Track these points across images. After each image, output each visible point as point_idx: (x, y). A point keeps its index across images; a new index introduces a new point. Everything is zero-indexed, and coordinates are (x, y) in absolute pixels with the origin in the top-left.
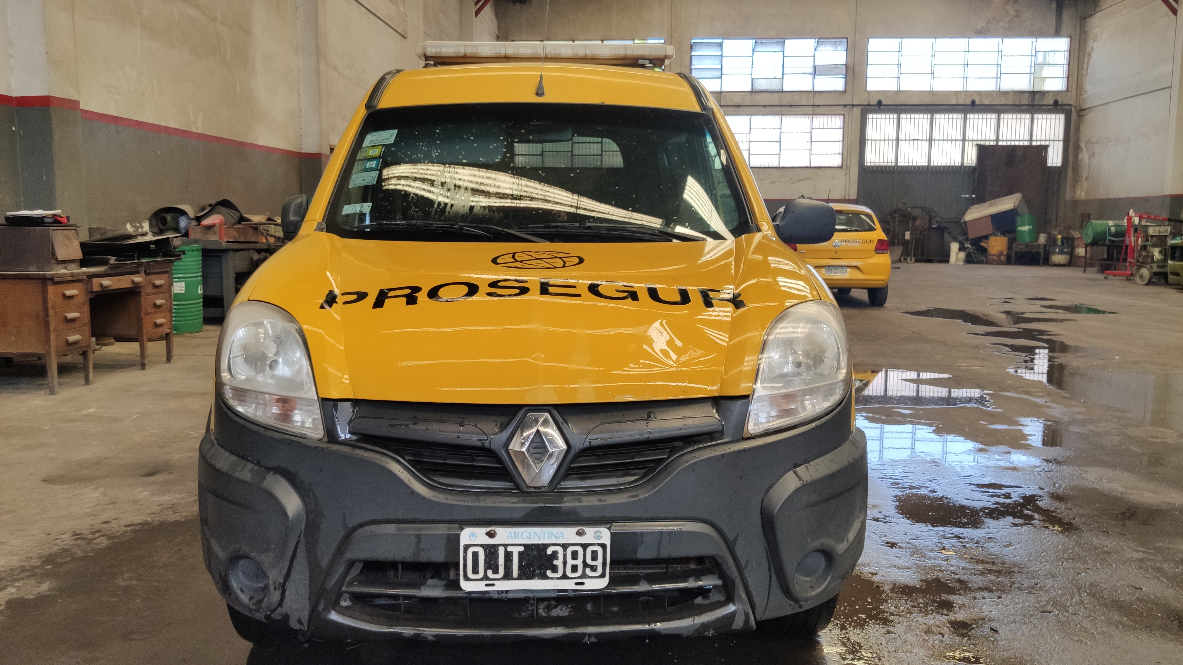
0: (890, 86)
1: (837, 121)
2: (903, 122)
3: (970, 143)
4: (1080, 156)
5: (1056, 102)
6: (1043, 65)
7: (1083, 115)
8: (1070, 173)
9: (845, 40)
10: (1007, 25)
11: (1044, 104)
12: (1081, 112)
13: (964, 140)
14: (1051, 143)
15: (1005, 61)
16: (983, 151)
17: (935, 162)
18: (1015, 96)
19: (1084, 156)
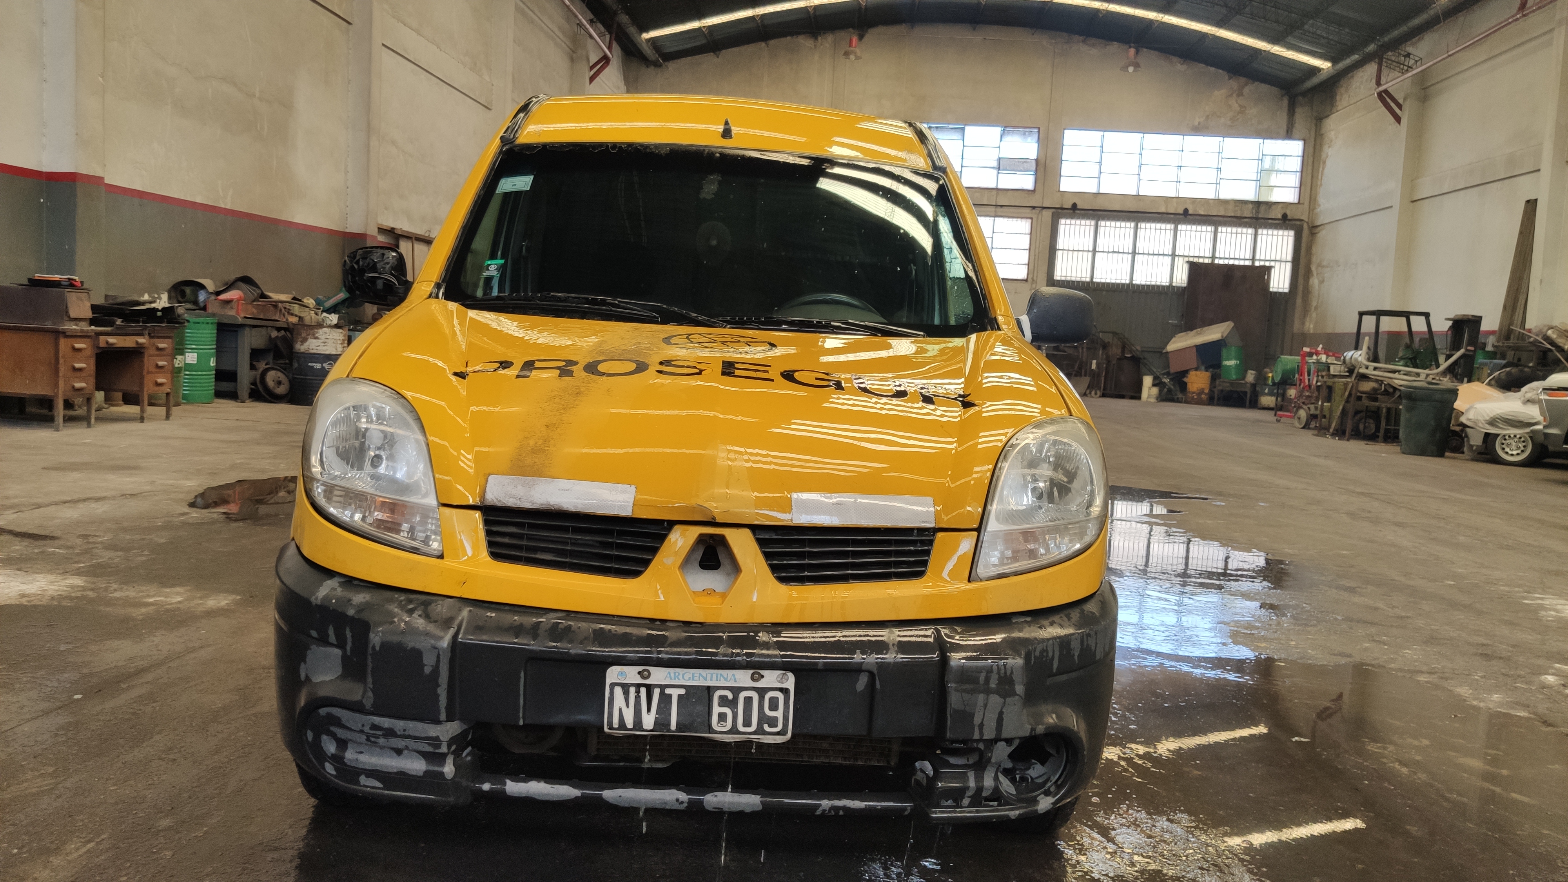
0: (1089, 187)
1: (1023, 226)
2: (1101, 230)
3: (1181, 259)
4: (1311, 280)
5: (1285, 216)
6: (1271, 171)
7: (1316, 233)
8: (1299, 301)
9: (1036, 130)
10: (1229, 123)
11: (1270, 217)
12: (1314, 229)
13: (1174, 255)
14: (1278, 264)
15: (1225, 164)
16: (1196, 269)
17: (1139, 280)
18: (1236, 206)
19: (1314, 281)
